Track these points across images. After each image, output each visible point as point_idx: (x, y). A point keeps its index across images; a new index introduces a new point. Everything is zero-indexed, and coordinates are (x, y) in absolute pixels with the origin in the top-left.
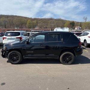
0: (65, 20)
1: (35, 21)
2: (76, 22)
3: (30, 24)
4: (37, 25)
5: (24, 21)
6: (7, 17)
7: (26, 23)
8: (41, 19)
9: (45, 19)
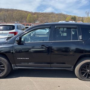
0: (67, 15)
1: (36, 16)
2: (77, 16)
3: (30, 18)
4: (38, 19)
5: (24, 15)
6: (7, 10)
7: (27, 17)
8: (42, 13)
9: (46, 13)
